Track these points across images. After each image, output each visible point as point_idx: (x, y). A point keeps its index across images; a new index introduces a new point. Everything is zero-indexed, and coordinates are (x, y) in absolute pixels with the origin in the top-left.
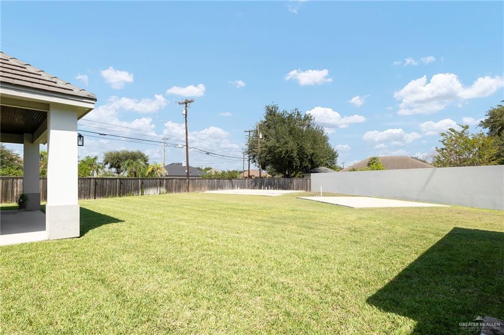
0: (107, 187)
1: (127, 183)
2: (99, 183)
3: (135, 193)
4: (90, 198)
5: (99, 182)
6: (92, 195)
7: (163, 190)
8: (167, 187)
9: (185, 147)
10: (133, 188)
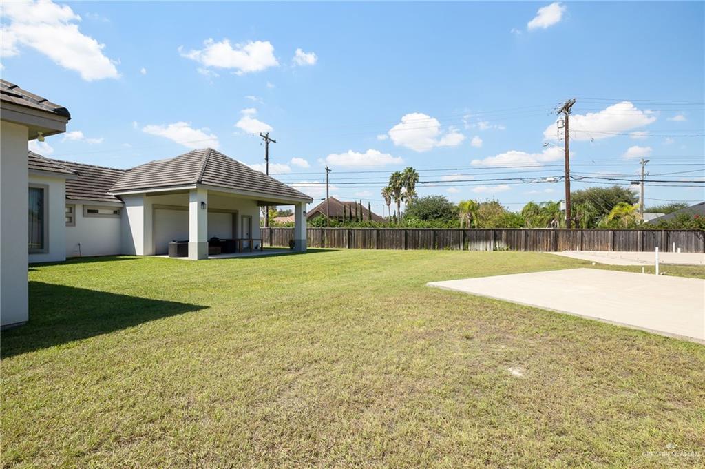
0: (420, 239)
1: (444, 235)
2: (411, 235)
3: (454, 246)
4: (401, 249)
5: (410, 233)
6: (403, 246)
7: (501, 245)
8: (508, 242)
9: (564, 179)
10: (452, 241)
